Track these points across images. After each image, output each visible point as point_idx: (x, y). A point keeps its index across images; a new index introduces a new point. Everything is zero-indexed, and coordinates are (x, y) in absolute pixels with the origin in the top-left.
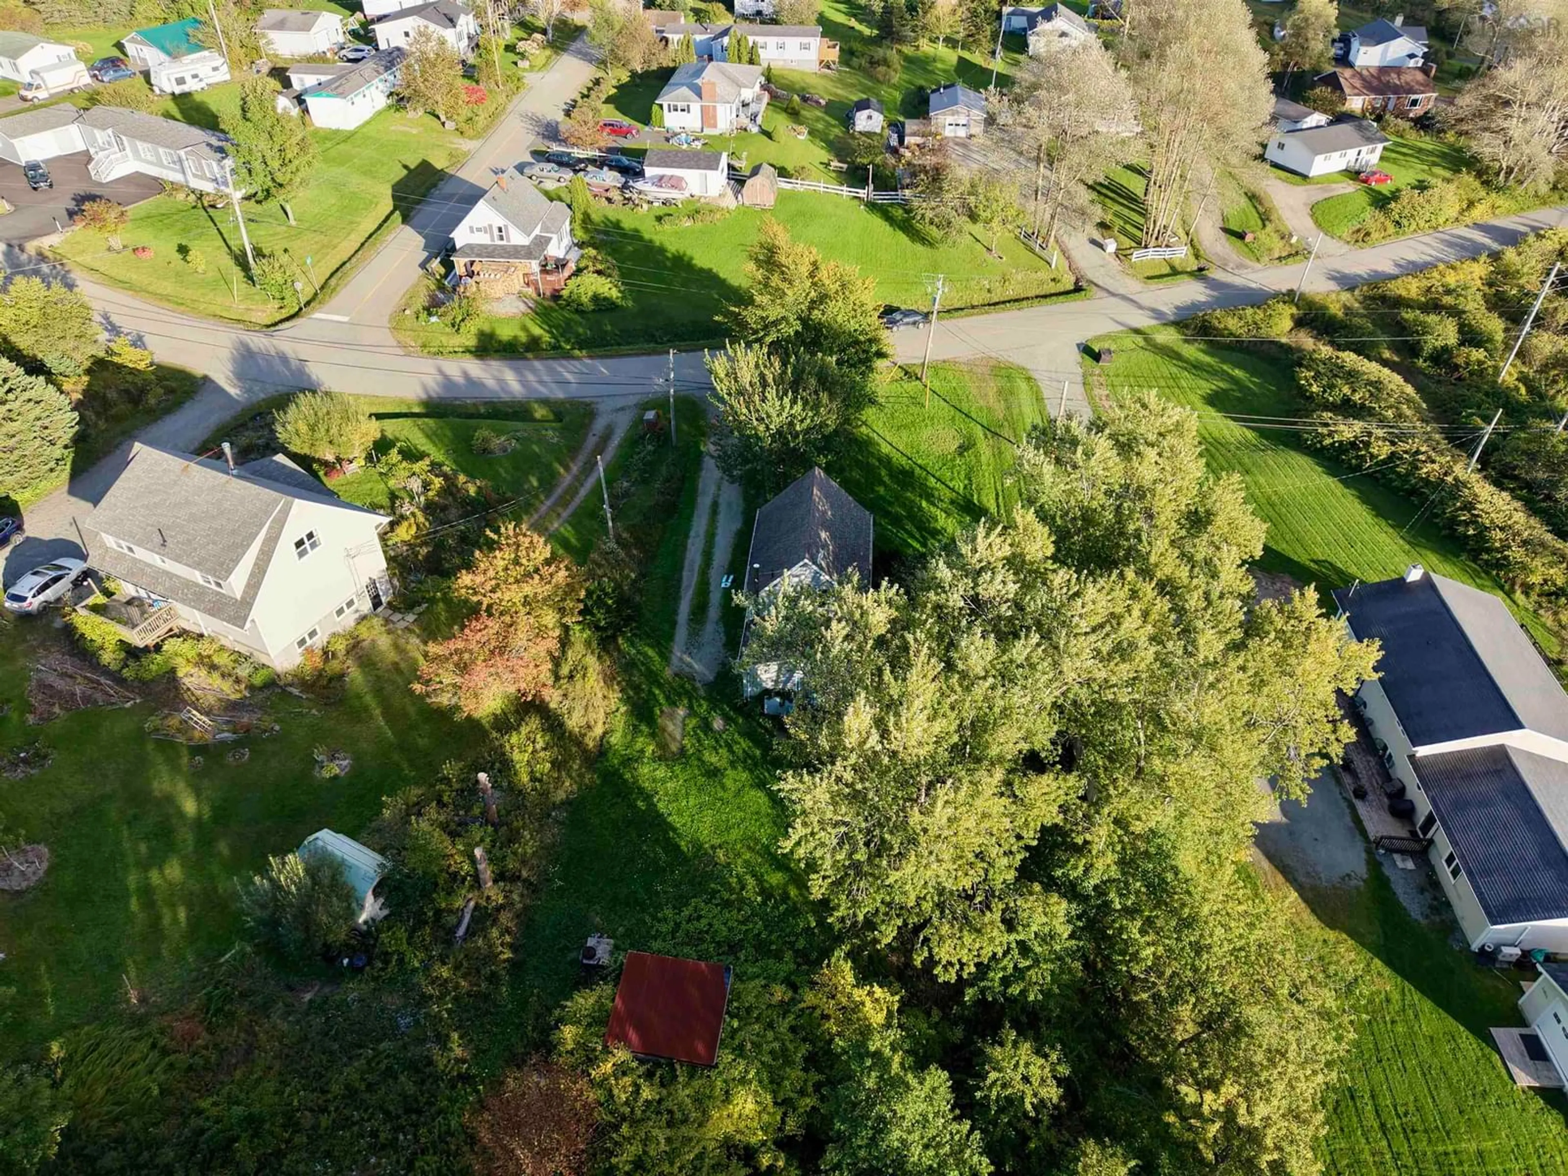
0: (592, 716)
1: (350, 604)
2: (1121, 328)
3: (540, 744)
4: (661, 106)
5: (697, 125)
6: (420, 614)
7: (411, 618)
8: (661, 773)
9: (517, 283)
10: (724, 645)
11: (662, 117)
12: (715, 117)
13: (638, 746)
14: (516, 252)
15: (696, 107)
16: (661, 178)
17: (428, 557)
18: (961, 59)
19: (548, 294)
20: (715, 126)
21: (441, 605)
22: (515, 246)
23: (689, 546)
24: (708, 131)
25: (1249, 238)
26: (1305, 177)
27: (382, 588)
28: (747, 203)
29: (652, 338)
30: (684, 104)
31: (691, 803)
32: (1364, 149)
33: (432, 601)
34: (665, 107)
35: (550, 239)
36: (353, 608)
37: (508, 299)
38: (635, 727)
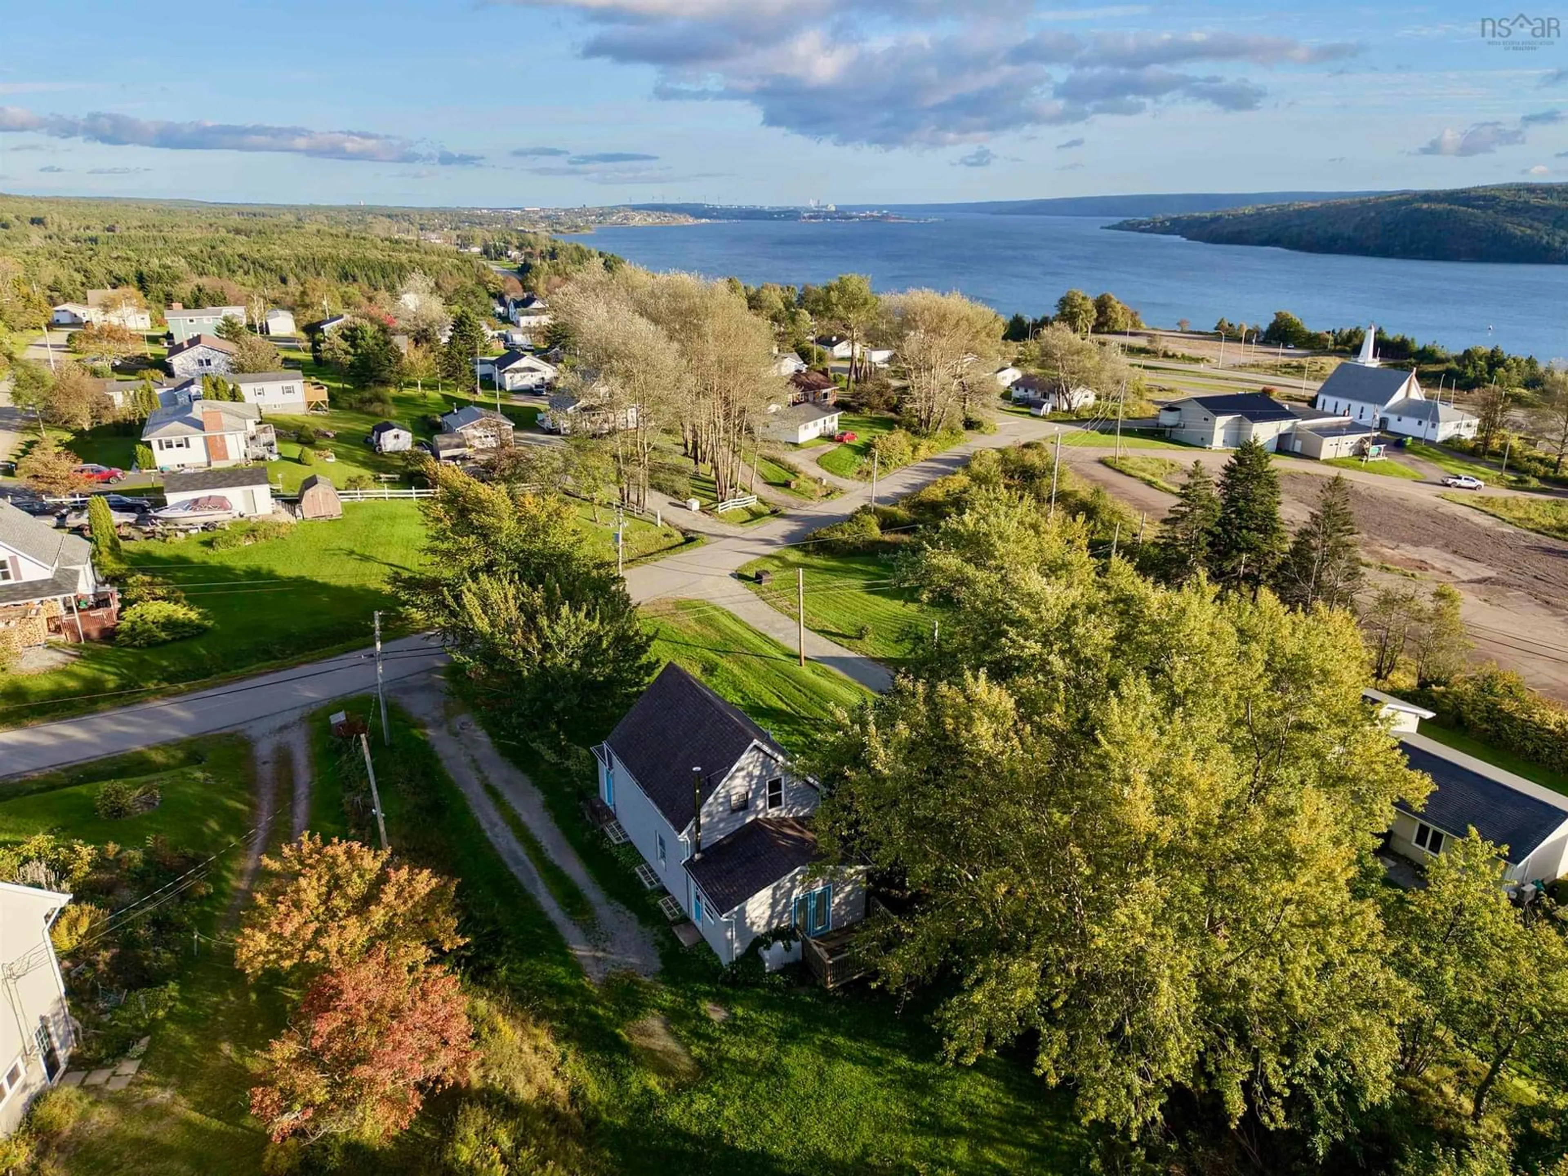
0: (539, 1078)
1: (13, 1076)
2: (753, 558)
3: (506, 1141)
4: (148, 445)
5: (204, 459)
6: (143, 1056)
7: (129, 1068)
8: (702, 1104)
9: (40, 629)
10: (641, 922)
11: (151, 457)
12: (224, 447)
13: (635, 1089)
14: (34, 589)
15: (197, 440)
16: (196, 501)
17: (115, 964)
18: (444, 396)
19: (95, 634)
20: (226, 457)
21: (170, 1026)
22: (30, 583)
23: (492, 839)
24: (216, 465)
25: (793, 486)
26: (795, 445)
27: (57, 1031)
28: (308, 516)
29: (268, 655)
30: (181, 438)
31: (778, 1120)
32: (827, 418)
33: (154, 1026)
34: (155, 445)
35: (76, 573)
36: (18, 1083)
37: (31, 653)
38: (609, 1065)
